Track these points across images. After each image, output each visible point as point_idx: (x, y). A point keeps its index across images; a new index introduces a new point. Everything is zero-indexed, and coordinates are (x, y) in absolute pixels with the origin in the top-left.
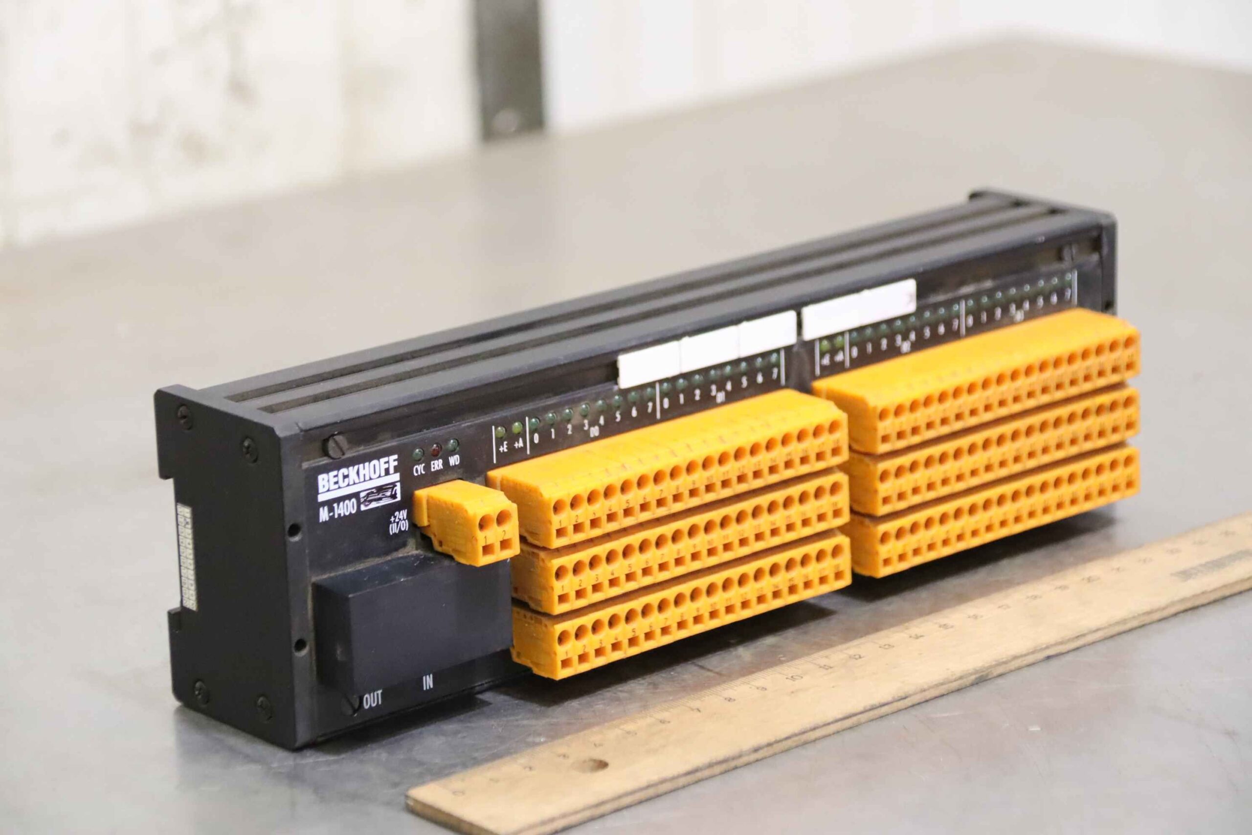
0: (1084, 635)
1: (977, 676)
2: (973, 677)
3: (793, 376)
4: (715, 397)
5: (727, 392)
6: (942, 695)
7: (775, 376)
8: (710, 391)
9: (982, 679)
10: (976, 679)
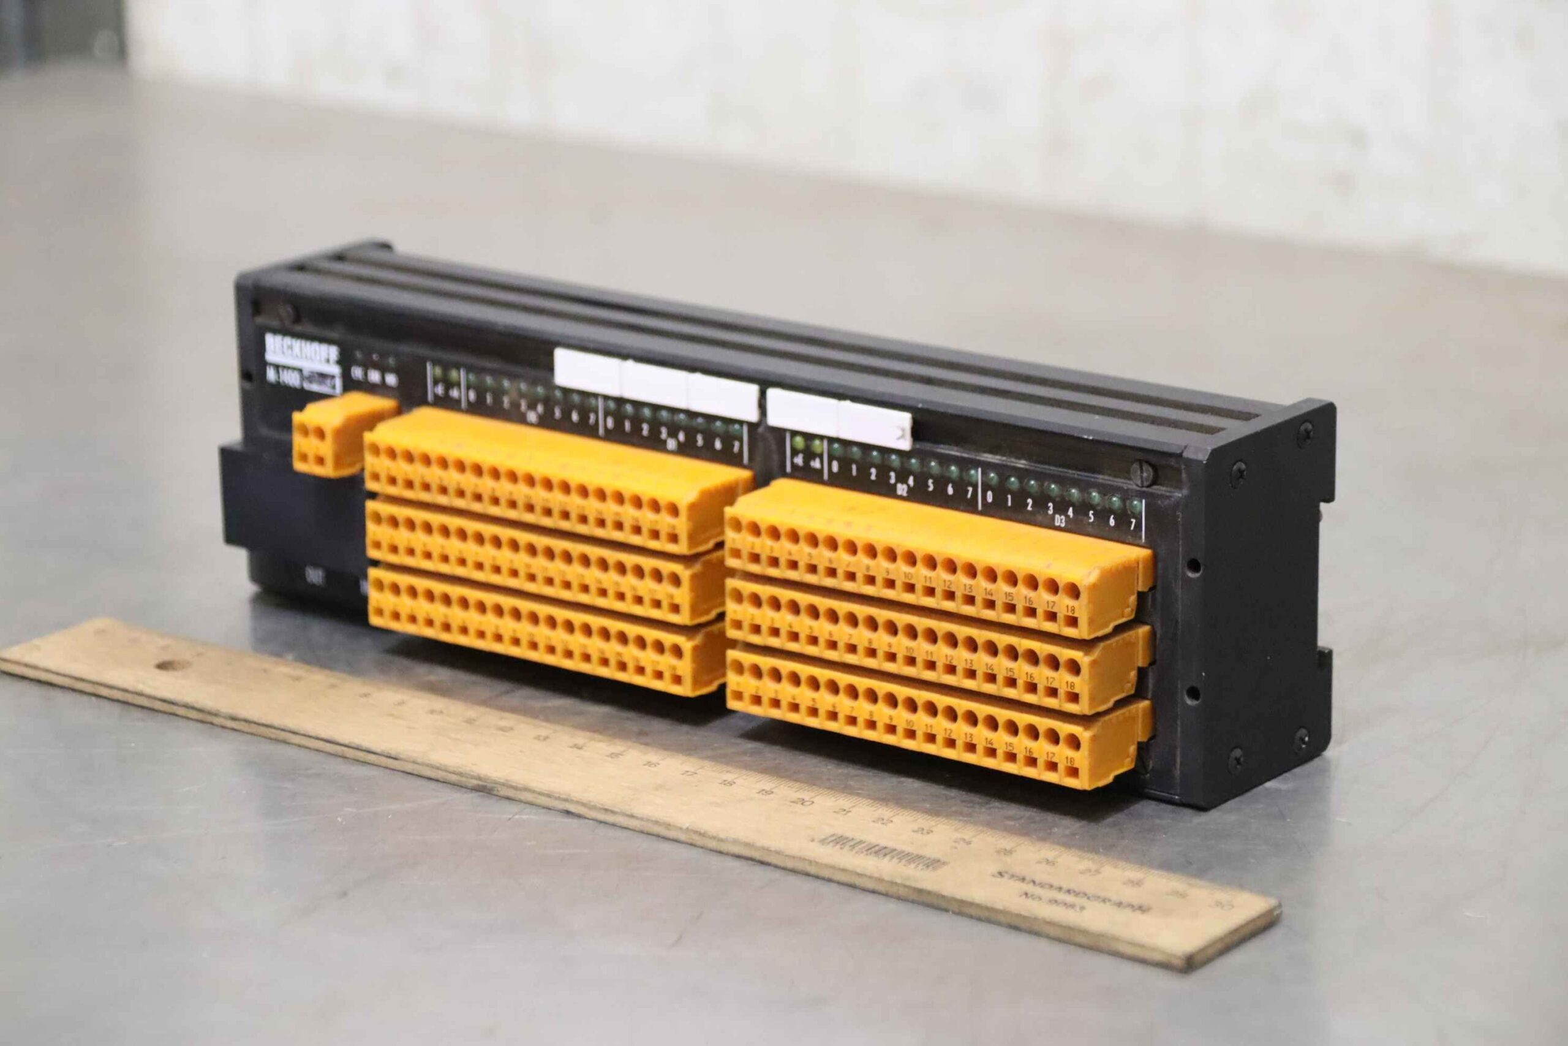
0: (613, 812)
1: (480, 783)
2: (475, 782)
3: (758, 459)
4: (665, 442)
5: (679, 443)
6: (437, 780)
7: (736, 449)
8: (660, 433)
9: (485, 789)
10: (479, 785)
